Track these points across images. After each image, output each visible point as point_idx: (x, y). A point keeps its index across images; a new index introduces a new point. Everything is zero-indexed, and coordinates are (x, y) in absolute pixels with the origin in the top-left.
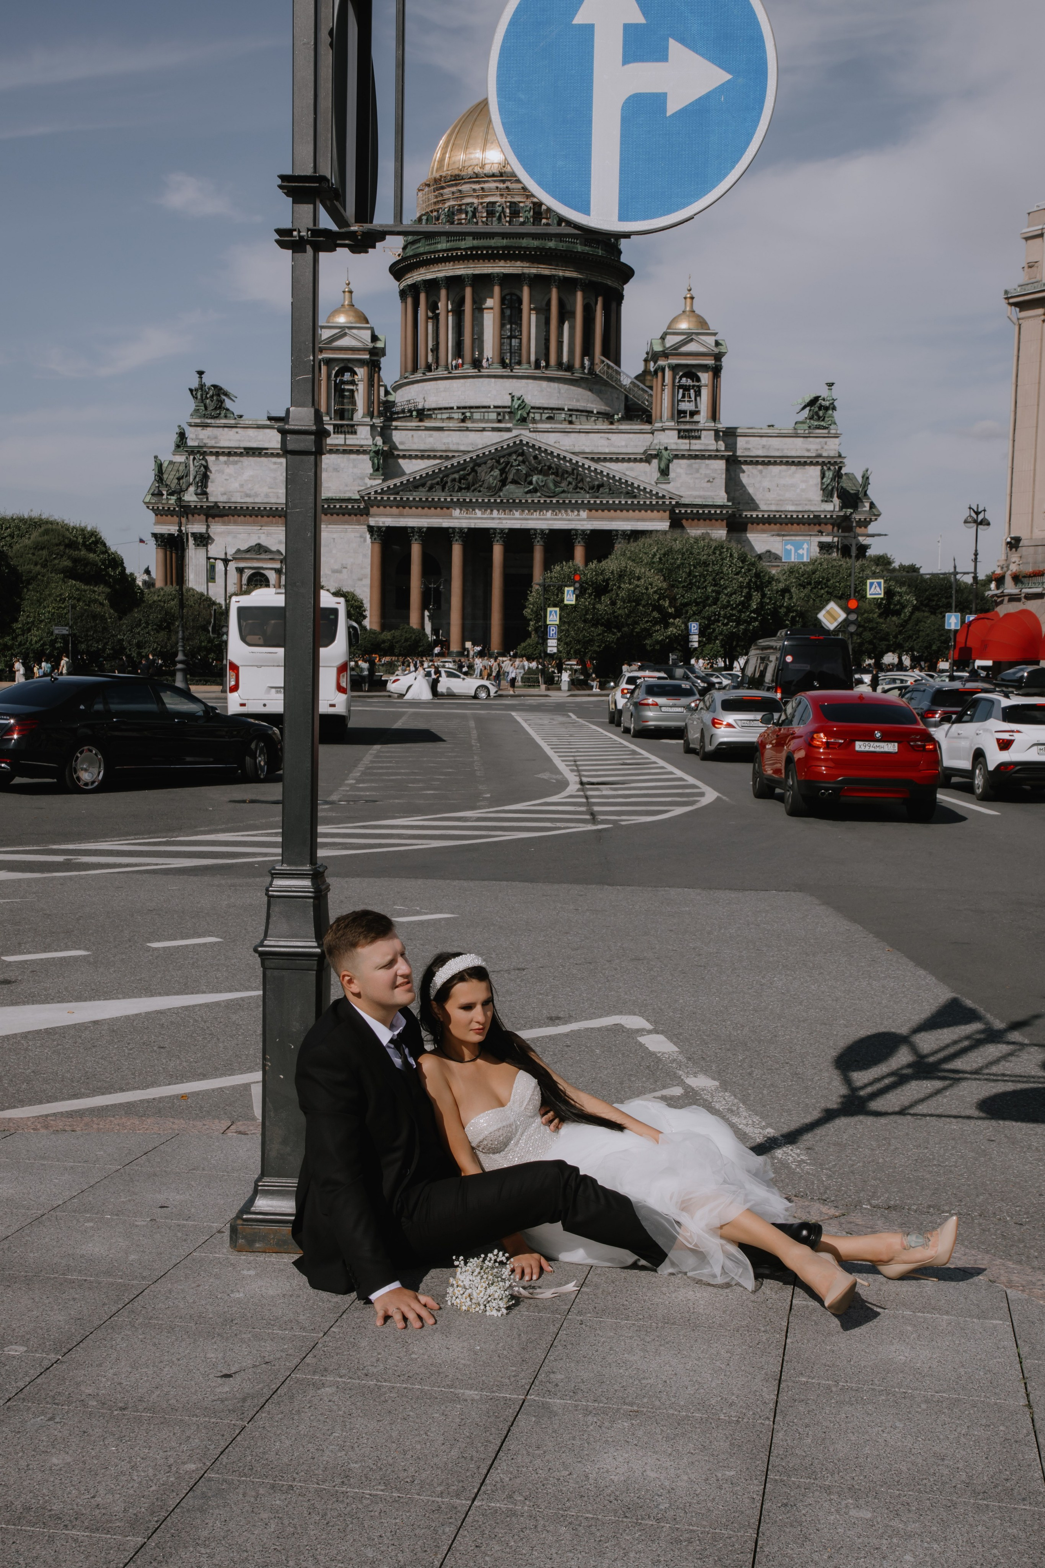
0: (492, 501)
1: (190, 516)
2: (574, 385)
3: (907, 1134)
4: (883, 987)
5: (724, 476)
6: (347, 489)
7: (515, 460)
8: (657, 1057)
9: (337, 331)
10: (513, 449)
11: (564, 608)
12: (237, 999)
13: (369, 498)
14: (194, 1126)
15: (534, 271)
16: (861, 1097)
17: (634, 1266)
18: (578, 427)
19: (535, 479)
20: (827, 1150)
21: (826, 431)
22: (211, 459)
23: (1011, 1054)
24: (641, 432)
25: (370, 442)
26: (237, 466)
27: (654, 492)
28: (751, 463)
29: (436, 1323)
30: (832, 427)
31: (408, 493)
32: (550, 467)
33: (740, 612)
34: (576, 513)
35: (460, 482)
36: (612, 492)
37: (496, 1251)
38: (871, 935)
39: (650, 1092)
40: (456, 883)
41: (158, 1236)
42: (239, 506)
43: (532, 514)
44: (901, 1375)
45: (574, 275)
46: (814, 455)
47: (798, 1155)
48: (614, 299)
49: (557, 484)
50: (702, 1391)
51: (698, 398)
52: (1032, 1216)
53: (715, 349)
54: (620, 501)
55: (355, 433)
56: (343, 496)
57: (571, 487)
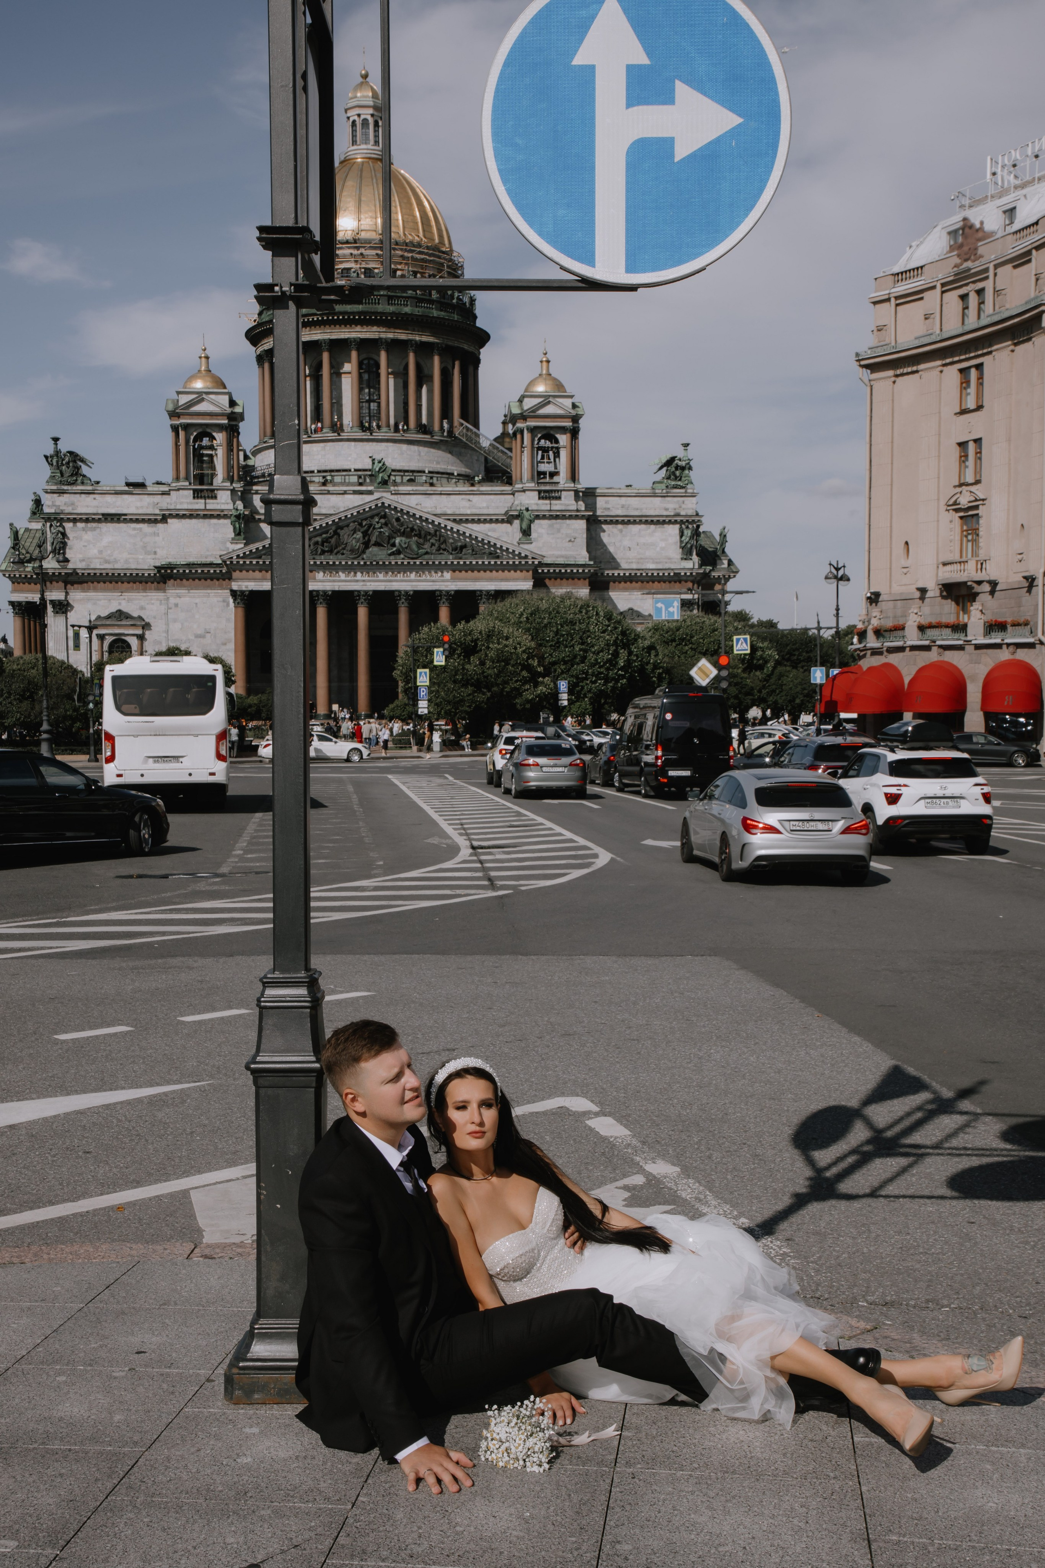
0: (356, 563)
1: (48, 584)
2: (434, 448)
3: (885, 1219)
4: (822, 1056)
5: (585, 536)
6: (208, 553)
7: (378, 523)
8: (610, 1142)
9: (194, 396)
10: (375, 512)
11: (433, 669)
12: (159, 1095)
13: (231, 562)
14: (154, 1251)
15: (390, 336)
16: (827, 1179)
17: (673, 1402)
18: (439, 489)
19: (398, 540)
20: (807, 1241)
21: (683, 491)
22: (68, 526)
23: (967, 1125)
24: (502, 494)
25: (231, 507)
26: (95, 533)
27: (517, 553)
28: (611, 522)
29: (473, 1485)
30: (689, 486)
32: (412, 529)
33: (608, 669)
34: (440, 574)
35: (323, 545)
36: (475, 553)
37: (532, 1398)
38: (797, 1000)
39: (611, 1182)
40: (366, 957)
41: (141, 1389)
42: (98, 572)
43: (396, 576)
44: (998, 1527)
45: (431, 339)
46: (672, 514)
47: (780, 1248)
48: (471, 363)
49: (419, 546)
50: (788, 1558)
51: (557, 460)
52: (1035, 1308)
53: (572, 411)
54: (483, 562)
55: (216, 497)
56: (204, 560)
57: (434, 548)
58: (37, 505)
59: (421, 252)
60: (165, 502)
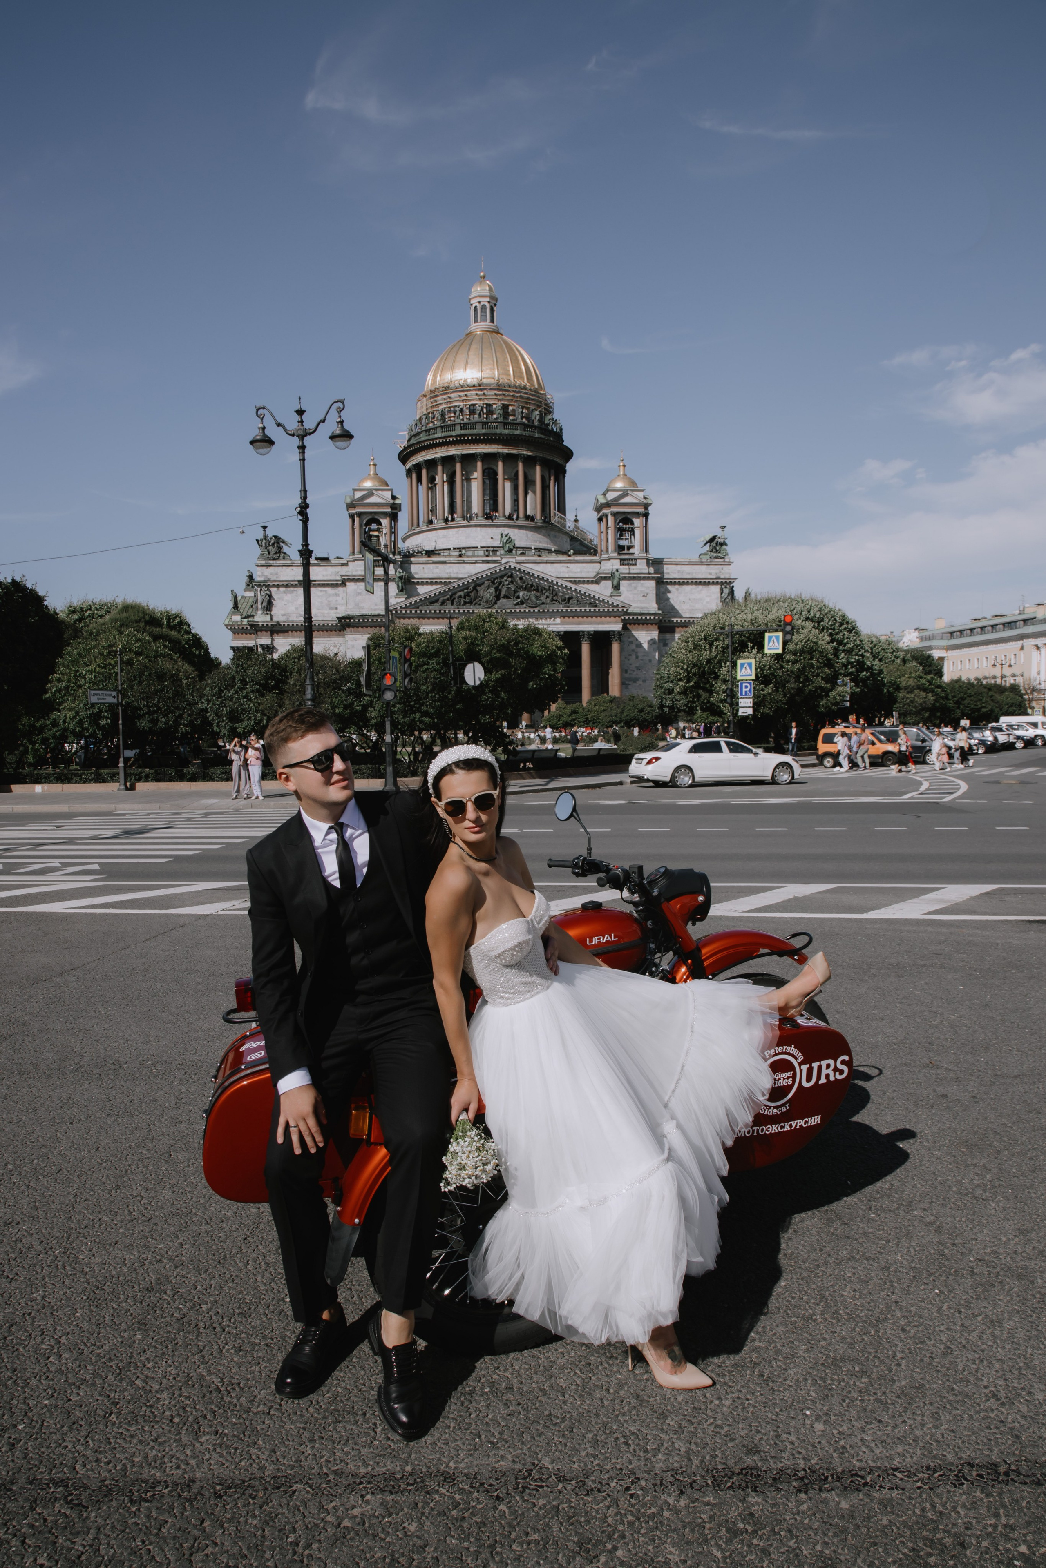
0: (489, 612)
1: (260, 632)
2: (537, 532)
5: (654, 592)
7: (506, 581)
9: (365, 492)
10: (503, 573)
13: (395, 611)
15: (506, 451)
18: (545, 559)
19: (521, 594)
21: (725, 560)
22: (272, 590)
24: (592, 562)
26: (291, 595)
27: (610, 603)
28: (671, 583)
30: (726, 557)
31: (426, 607)
32: (532, 586)
34: (554, 619)
35: (465, 598)
36: (579, 603)
43: (520, 621)
45: (534, 454)
46: (715, 577)
48: (561, 473)
49: (537, 598)
51: (632, 537)
53: (644, 500)
54: (587, 610)
56: (374, 612)
57: (549, 600)
58: (251, 577)
59: (526, 393)
60: (344, 571)
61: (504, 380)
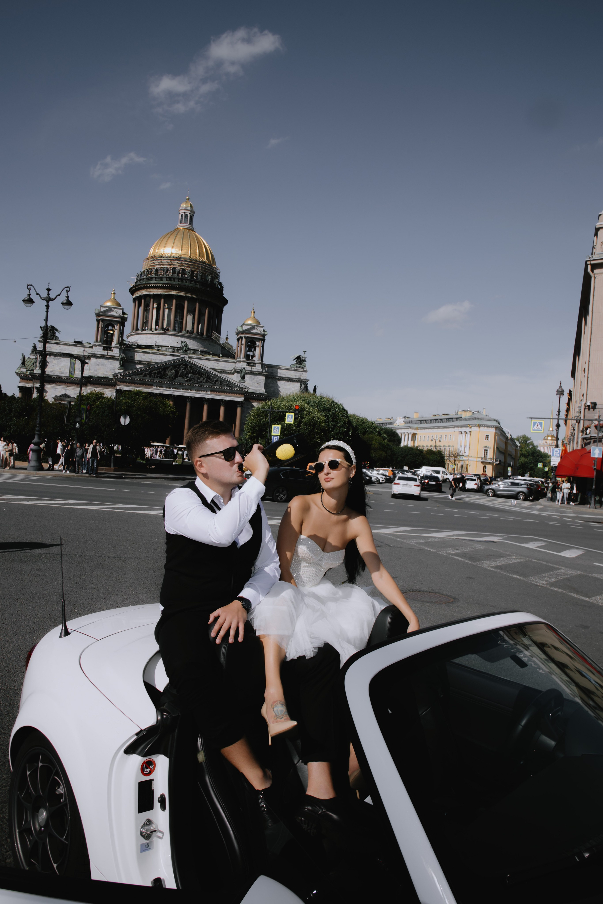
0: (171, 383)
1: (36, 380)
2: (203, 342)
5: (264, 383)
6: (107, 373)
7: (182, 367)
9: (107, 308)
10: (181, 363)
13: (118, 377)
15: (190, 296)
18: (205, 357)
19: (189, 375)
21: (304, 369)
22: (47, 356)
24: (231, 362)
25: (118, 355)
26: (59, 361)
27: (238, 386)
28: (274, 378)
30: (307, 368)
31: (135, 377)
32: (196, 371)
34: (206, 391)
35: (158, 374)
42: (58, 377)
43: (187, 390)
46: (298, 378)
48: (220, 311)
49: (198, 379)
51: (255, 351)
53: (263, 332)
54: (224, 388)
55: (112, 351)
56: (105, 376)
57: (204, 380)
58: (35, 347)
59: (205, 266)
60: (90, 351)
61: (193, 257)
